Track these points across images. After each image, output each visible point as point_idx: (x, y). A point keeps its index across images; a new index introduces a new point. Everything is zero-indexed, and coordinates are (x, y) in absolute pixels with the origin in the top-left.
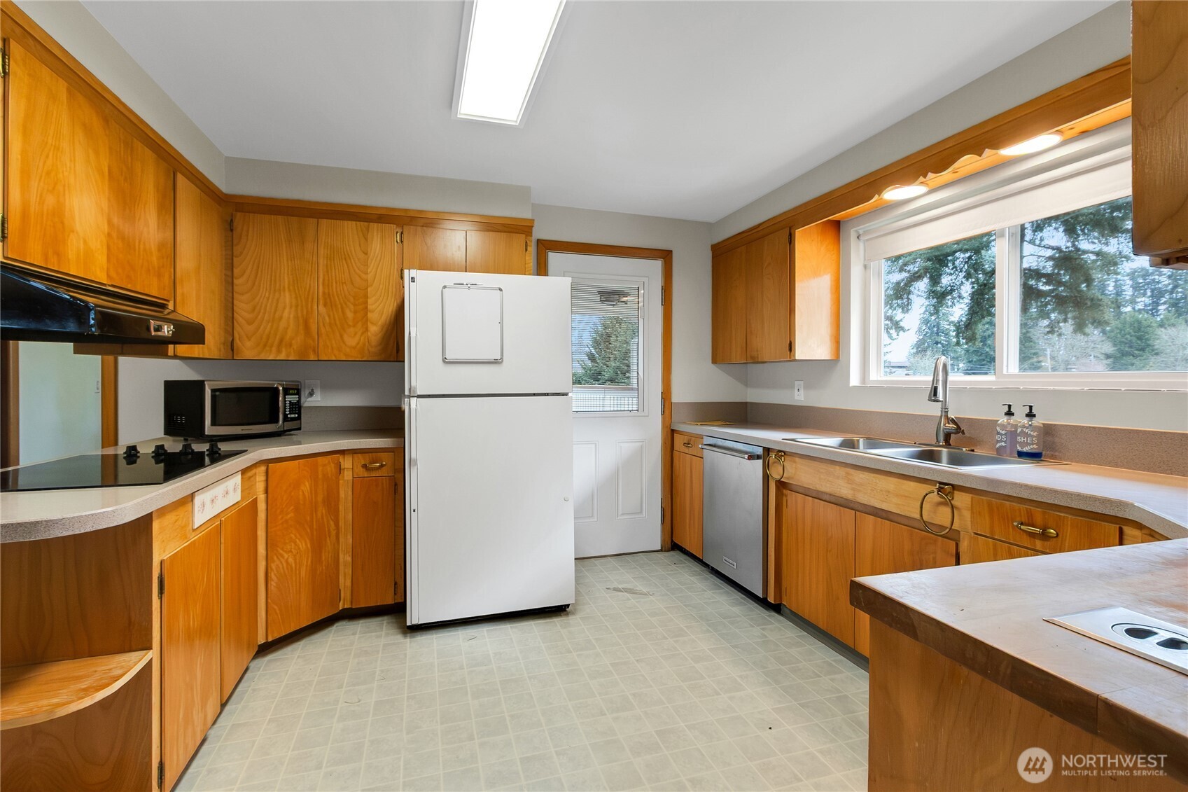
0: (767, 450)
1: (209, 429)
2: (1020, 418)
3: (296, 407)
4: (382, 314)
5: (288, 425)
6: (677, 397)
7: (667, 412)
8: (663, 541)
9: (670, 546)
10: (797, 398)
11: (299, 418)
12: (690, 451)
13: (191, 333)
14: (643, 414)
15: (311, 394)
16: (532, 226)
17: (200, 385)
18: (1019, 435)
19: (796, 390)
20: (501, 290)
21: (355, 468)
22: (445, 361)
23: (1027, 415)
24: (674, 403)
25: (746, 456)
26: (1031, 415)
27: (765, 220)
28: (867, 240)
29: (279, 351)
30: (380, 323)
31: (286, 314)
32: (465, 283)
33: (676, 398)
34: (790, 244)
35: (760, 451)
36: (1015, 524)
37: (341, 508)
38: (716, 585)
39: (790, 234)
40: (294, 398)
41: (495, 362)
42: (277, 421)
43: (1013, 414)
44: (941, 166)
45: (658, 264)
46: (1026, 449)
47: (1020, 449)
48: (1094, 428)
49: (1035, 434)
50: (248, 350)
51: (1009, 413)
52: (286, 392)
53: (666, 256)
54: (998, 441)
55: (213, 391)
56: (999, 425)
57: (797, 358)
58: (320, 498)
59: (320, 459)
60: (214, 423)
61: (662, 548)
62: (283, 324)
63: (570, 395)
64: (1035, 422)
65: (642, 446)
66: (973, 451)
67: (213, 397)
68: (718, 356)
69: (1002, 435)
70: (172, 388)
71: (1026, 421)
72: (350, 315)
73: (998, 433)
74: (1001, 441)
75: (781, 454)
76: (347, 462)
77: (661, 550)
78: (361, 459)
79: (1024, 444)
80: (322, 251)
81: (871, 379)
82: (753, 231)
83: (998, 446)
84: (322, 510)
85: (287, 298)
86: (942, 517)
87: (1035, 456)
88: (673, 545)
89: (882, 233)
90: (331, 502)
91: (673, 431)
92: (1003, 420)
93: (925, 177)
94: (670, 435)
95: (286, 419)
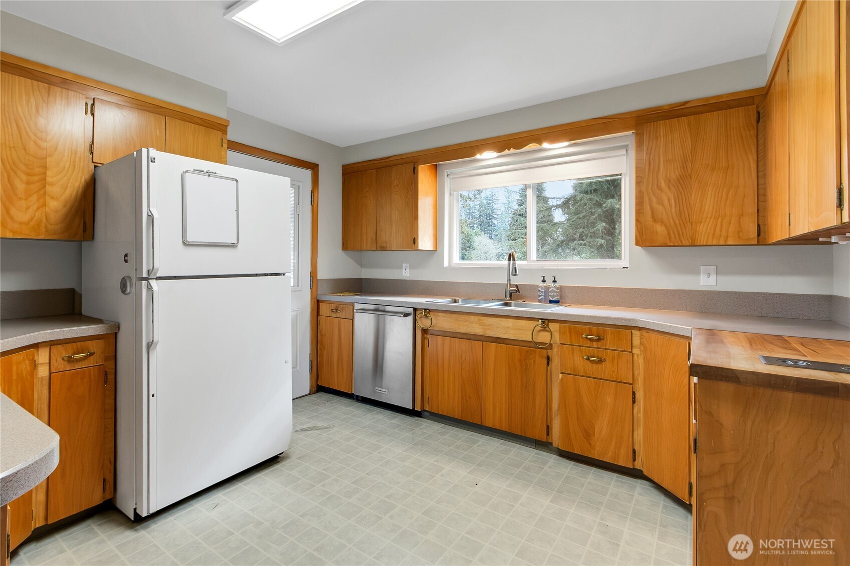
0: (415, 310)
2: (549, 283)
4: (66, 189)
6: (322, 275)
7: (315, 286)
8: (311, 386)
9: (316, 389)
10: (404, 274)
12: (338, 315)
14: (298, 289)
16: (227, 126)
18: (550, 292)
19: (404, 270)
20: (237, 181)
21: (53, 362)
22: (186, 244)
23: (553, 282)
24: (321, 280)
25: (402, 316)
26: (555, 281)
27: (392, 155)
28: (452, 178)
30: (63, 198)
32: (205, 171)
33: (320, 276)
34: (414, 173)
35: (411, 310)
36: (584, 336)
38: (369, 409)
39: (414, 168)
41: (233, 246)
43: (545, 281)
44: (518, 146)
45: (308, 173)
46: (555, 299)
47: (551, 299)
48: (579, 287)
49: (558, 291)
51: (544, 281)
53: (313, 167)
54: (539, 296)
56: (539, 287)
57: (419, 249)
61: (310, 392)
63: (286, 274)
64: (557, 285)
65: (297, 315)
66: (525, 301)
68: (347, 245)
69: (542, 292)
71: (552, 285)
73: (539, 291)
74: (542, 295)
75: (428, 311)
76: (42, 357)
77: (309, 394)
78: (61, 352)
79: (553, 296)
81: (454, 262)
82: (383, 161)
83: (540, 298)
86: (544, 337)
87: (557, 302)
88: (319, 388)
89: (463, 176)
91: (318, 301)
92: (542, 284)
93: (509, 150)
94: (317, 304)
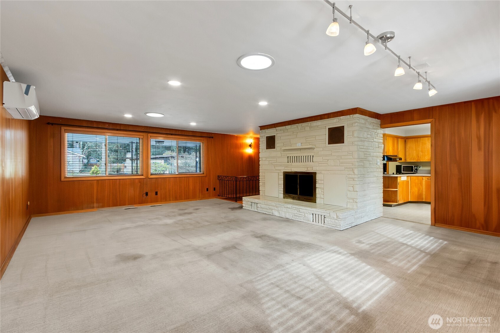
1: (402, 172)
3: (416, 169)
5: (415, 172)
11: (417, 171)
13: (400, 159)
15: (420, 167)
17: (401, 166)
29: (413, 160)
31: (415, 154)
37: (423, 185)
40: (416, 168)
42: (413, 171)
50: (408, 160)
52: (414, 167)
55: (403, 167)
58: (419, 183)
59: (419, 177)
60: (403, 171)
62: (414, 156)
67: (403, 168)
70: (397, 166)
72: (426, 154)
76: (424, 178)
78: (427, 178)
80: (421, 143)
84: (419, 185)
85: (415, 152)
90: (421, 184)
95: (414, 171)
